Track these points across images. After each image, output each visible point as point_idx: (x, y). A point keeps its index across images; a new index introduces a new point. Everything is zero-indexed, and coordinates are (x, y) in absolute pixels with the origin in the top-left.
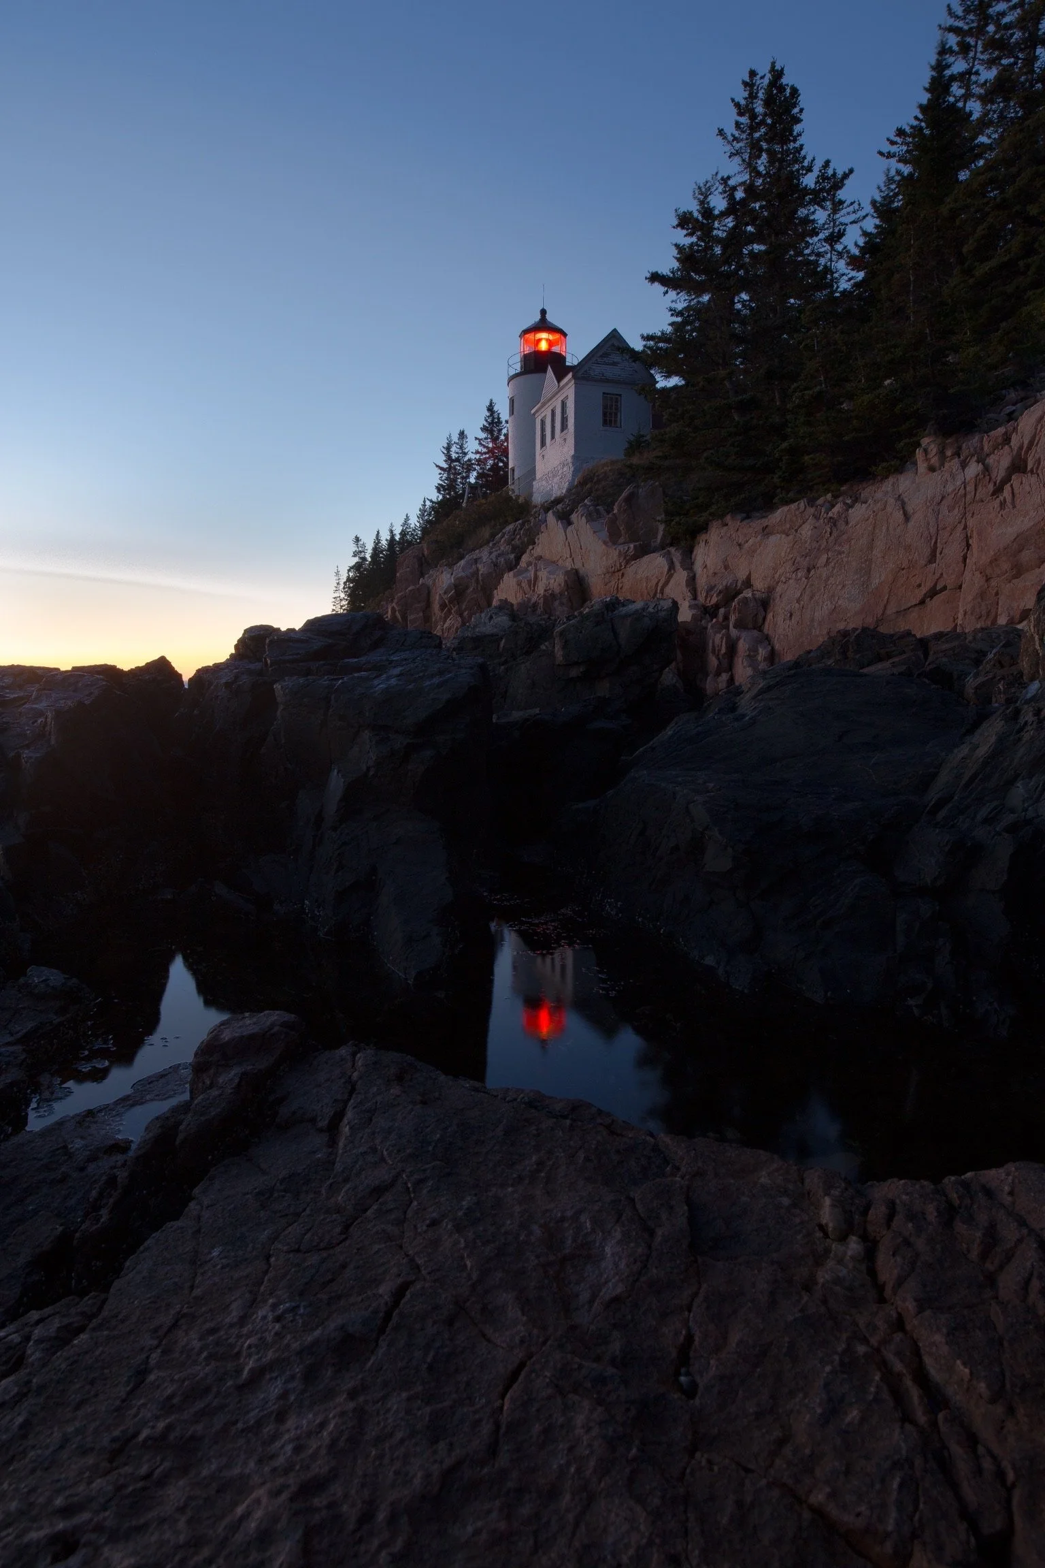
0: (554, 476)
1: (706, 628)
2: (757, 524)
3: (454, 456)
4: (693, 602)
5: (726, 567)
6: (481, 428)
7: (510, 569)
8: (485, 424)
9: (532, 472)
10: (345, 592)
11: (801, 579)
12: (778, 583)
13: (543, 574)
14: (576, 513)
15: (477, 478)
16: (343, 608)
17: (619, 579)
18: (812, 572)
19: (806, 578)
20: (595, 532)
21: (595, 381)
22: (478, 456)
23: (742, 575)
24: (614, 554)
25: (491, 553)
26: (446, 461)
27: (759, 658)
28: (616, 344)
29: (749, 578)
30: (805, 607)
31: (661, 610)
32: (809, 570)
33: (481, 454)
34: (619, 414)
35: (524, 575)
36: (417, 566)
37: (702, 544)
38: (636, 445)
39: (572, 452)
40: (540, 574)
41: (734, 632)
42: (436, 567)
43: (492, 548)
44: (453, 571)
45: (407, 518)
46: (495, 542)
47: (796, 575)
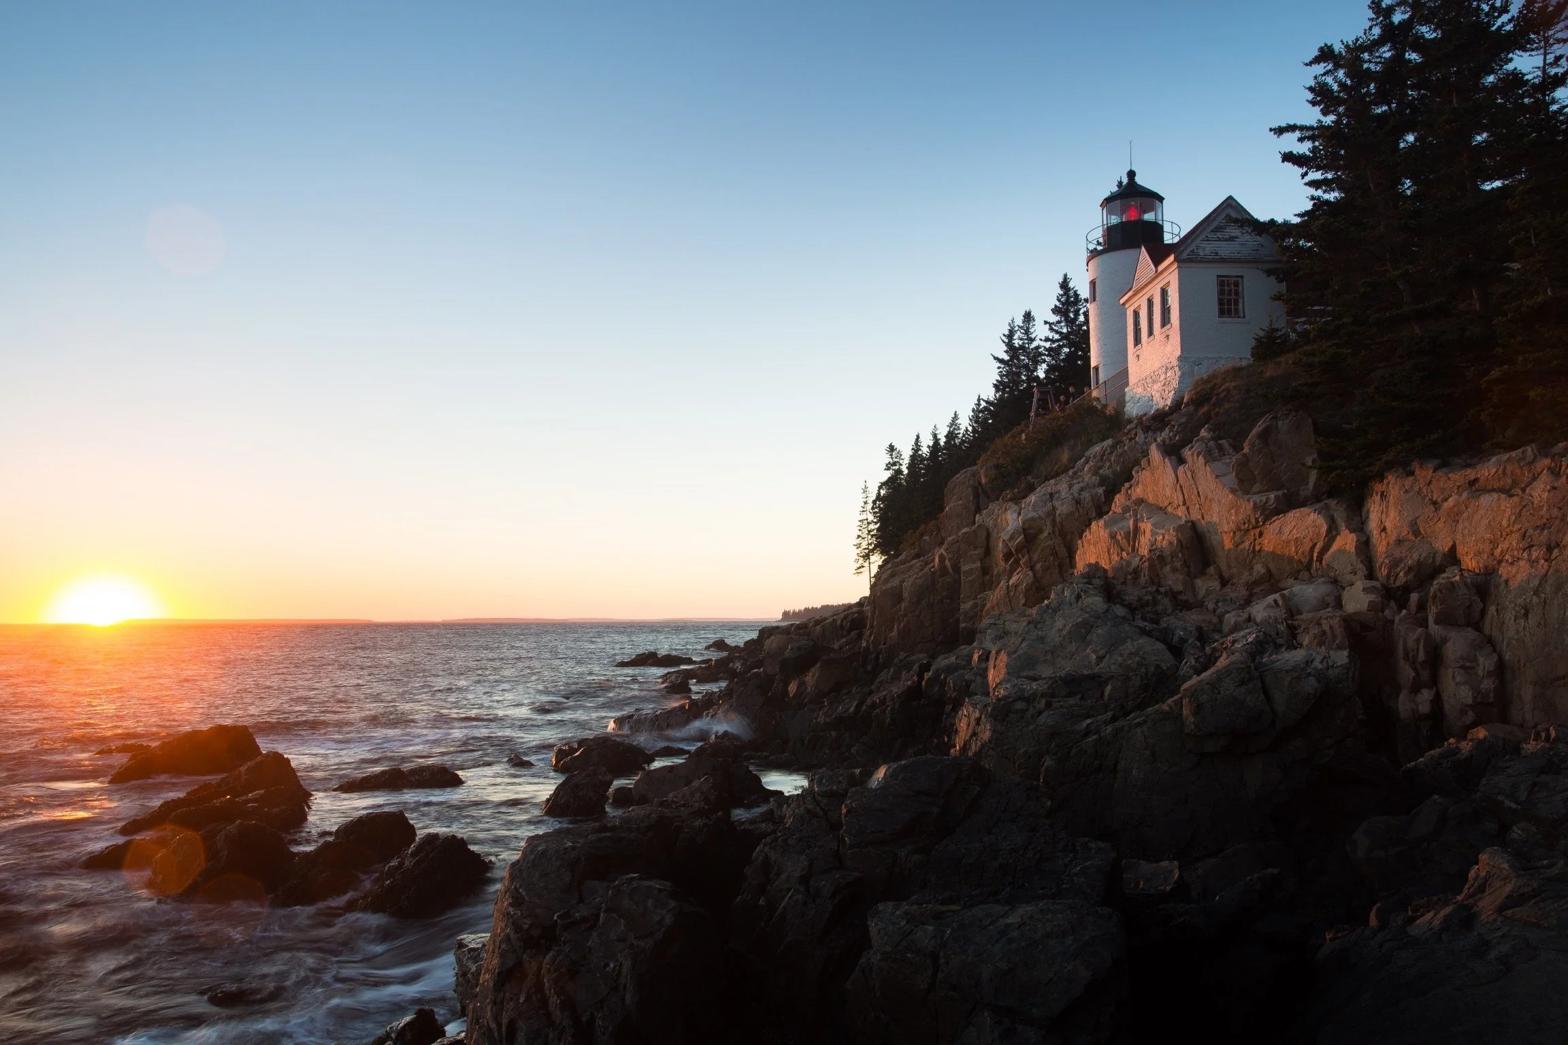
0: (1154, 382)
1: (1393, 622)
2: (1458, 477)
3: (1017, 343)
4: (1369, 584)
5: (1416, 533)
6: (1052, 310)
7: (1100, 515)
8: (1058, 304)
9: (1124, 373)
10: (874, 513)
11: (1537, 561)
12: (1500, 562)
13: (1146, 526)
14: (1190, 449)
15: (1046, 372)
16: (872, 533)
17: (1255, 540)
18: (1556, 552)
19: (1546, 560)
20: (1217, 477)
21: (1207, 262)
22: (1048, 345)
23: (1443, 545)
24: (1246, 507)
25: (1070, 486)
26: (1006, 352)
27: (1480, 673)
28: (1234, 215)
29: (1453, 549)
30: (1548, 601)
31: (1333, 666)
32: (1550, 549)
33: (1053, 341)
34: (1241, 301)
35: (1120, 525)
36: (971, 498)
37: (1377, 498)
38: (1268, 347)
39: (1178, 353)
40: (1142, 525)
41: (1434, 628)
42: (998, 500)
43: (1072, 478)
44: (1021, 509)
45: (956, 417)
46: (1076, 469)
47: (1530, 555)
